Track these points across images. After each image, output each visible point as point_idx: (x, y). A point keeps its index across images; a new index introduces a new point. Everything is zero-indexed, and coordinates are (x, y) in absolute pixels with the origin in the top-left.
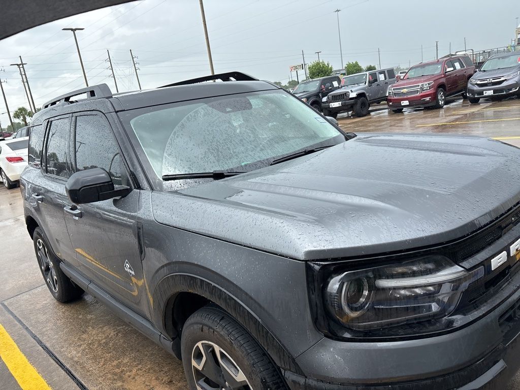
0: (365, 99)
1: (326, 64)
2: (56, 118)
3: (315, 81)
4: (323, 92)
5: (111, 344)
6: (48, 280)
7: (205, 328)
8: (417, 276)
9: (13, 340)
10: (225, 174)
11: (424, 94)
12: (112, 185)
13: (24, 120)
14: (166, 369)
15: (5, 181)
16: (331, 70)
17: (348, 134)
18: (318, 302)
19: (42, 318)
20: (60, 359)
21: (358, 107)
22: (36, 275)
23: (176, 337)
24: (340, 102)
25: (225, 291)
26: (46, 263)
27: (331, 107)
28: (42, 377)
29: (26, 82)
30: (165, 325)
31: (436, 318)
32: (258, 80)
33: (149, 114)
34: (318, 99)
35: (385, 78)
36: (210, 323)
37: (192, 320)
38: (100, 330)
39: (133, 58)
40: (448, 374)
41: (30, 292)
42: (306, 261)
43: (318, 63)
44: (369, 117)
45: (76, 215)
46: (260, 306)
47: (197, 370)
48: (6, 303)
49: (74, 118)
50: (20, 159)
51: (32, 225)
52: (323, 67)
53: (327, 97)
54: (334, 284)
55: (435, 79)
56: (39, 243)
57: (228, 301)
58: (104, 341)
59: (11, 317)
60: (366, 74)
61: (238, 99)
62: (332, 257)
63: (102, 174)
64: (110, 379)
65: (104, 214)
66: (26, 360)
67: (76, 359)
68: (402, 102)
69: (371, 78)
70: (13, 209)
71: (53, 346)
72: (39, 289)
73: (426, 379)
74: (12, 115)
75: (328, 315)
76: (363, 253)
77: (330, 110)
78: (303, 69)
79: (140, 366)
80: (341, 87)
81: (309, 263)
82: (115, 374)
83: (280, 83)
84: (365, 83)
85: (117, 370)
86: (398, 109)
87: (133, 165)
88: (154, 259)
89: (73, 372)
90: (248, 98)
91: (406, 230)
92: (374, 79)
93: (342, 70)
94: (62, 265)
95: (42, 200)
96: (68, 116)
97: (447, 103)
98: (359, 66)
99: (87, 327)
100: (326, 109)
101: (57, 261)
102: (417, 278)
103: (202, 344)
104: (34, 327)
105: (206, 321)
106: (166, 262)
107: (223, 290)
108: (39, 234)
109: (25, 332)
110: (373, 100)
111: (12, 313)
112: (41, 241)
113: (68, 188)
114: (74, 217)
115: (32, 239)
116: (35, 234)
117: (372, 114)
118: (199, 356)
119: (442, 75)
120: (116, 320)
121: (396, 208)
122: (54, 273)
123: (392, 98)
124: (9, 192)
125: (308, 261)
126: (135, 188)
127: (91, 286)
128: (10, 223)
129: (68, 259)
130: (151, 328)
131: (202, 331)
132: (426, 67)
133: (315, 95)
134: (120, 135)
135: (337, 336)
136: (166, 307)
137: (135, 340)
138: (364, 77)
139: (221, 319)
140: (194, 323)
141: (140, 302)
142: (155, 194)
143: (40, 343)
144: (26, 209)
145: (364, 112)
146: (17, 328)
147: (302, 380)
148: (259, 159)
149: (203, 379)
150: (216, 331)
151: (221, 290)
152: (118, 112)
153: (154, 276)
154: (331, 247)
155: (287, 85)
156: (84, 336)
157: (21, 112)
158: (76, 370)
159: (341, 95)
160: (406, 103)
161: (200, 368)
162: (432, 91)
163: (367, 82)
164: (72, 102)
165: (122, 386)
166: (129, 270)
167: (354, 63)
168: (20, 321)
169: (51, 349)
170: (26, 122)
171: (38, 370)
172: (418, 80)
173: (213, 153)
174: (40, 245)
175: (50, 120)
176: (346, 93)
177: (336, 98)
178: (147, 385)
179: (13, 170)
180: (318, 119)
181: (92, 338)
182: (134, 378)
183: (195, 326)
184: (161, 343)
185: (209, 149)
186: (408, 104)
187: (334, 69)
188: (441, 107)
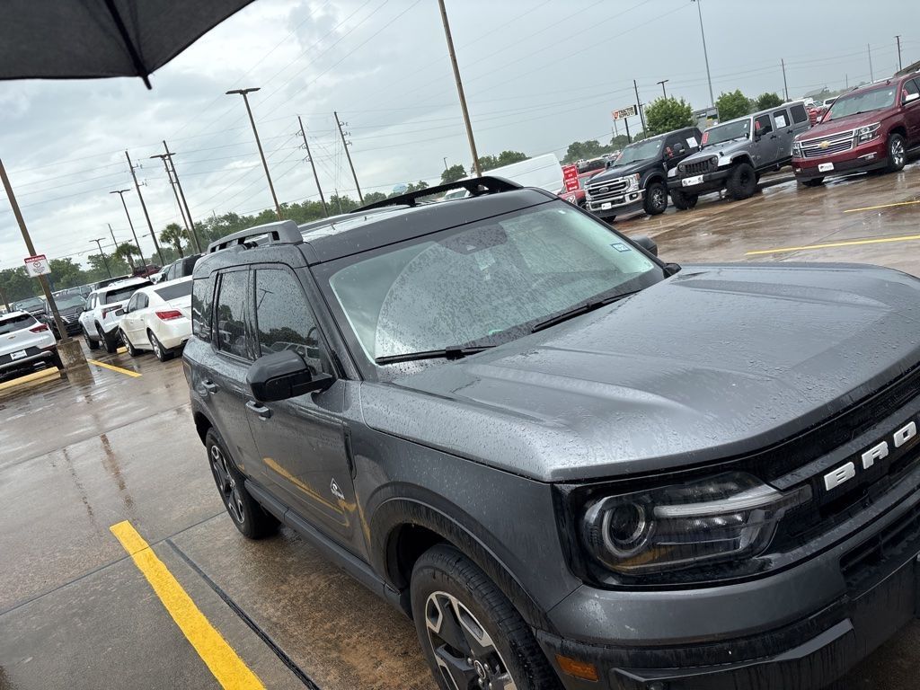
0: (748, 165)
1: (679, 102)
2: (229, 270)
3: (653, 140)
4: (668, 160)
5: (321, 599)
6: (230, 505)
7: (438, 574)
8: (706, 501)
9: (187, 592)
10: (463, 351)
11: (862, 147)
12: (309, 374)
13: (177, 244)
14: (399, 635)
15: (156, 348)
16: (689, 111)
17: (669, 266)
18: (571, 538)
19: (225, 561)
20: (252, 620)
21: (736, 181)
22: (212, 497)
23: (404, 587)
24: (701, 176)
25: (456, 522)
26: (226, 480)
27: (684, 185)
28: (229, 644)
29: (175, 182)
30: (388, 570)
31: (740, 558)
32: (522, 188)
33: (355, 266)
34: (660, 173)
35: (788, 124)
36: (442, 566)
37: (421, 562)
38: (305, 579)
39: (340, 126)
40: (755, 636)
41: (206, 524)
42: (552, 483)
43: (663, 101)
44: (760, 197)
45: (262, 415)
46: (500, 543)
47: (433, 633)
48: (173, 540)
49: (252, 272)
50: (176, 314)
51: (203, 424)
52: (673, 107)
53: (676, 168)
54: (592, 514)
55: (882, 118)
56: (215, 451)
57: (461, 536)
58: (312, 594)
59: (182, 559)
60: (750, 120)
61: (484, 228)
62: (586, 477)
63: (295, 358)
64: (321, 648)
65: (301, 410)
66: (206, 621)
67: (275, 619)
68: (820, 166)
69: (758, 127)
70: (172, 394)
71: (242, 601)
72: (218, 519)
73: (721, 642)
74: (158, 237)
75: (585, 555)
76: (627, 471)
77: (685, 190)
78: (636, 114)
79: (362, 632)
80: (703, 148)
81: (556, 485)
82: (329, 641)
83: (596, 142)
84: (748, 137)
85: (330, 636)
86: (813, 180)
87: (336, 345)
88: (370, 475)
89: (271, 638)
90: (500, 223)
91: (690, 438)
92: (765, 126)
93: (710, 109)
94: (248, 484)
95: (215, 390)
96: (244, 267)
97: (909, 160)
98: (743, 99)
99: (288, 574)
100: (675, 189)
101: (241, 478)
102: (708, 503)
103: (436, 596)
104: (214, 575)
105: (438, 564)
106: (385, 481)
107: (453, 520)
108: (213, 438)
109: (203, 581)
110: (765, 165)
111: (182, 555)
112: (217, 448)
113: (250, 381)
114: (260, 417)
115: (205, 444)
116: (208, 438)
117: (765, 191)
118: (434, 614)
119: (897, 108)
120: (328, 565)
121: (681, 406)
122: (237, 495)
123: (801, 160)
124: (163, 366)
125: (554, 482)
126: (340, 377)
127: (289, 515)
128: (169, 416)
129: (255, 476)
130: (372, 575)
131: (434, 577)
132: (867, 97)
133: (654, 167)
134: (316, 300)
135: (598, 582)
136: (388, 545)
137: (356, 595)
138: (745, 126)
139: (458, 561)
140: (425, 566)
141: (353, 536)
142: (366, 387)
143: (224, 597)
144: (194, 403)
145: (748, 191)
146: (191, 576)
147: (557, 642)
148: (514, 324)
149: (444, 645)
150: (452, 578)
151: (451, 521)
152: (312, 265)
153: (368, 502)
154: (584, 464)
155: (610, 145)
156: (284, 587)
157: (172, 232)
158: (275, 635)
159: (703, 162)
160: (828, 166)
161: (437, 630)
162: (878, 141)
163: (751, 134)
164: (249, 246)
165: (338, 657)
166: (337, 493)
167: (733, 94)
168: (194, 566)
169: (239, 606)
170: (179, 247)
171: (223, 635)
172: (851, 121)
173: (445, 319)
174: (216, 455)
175: (220, 272)
176: (710, 159)
177: (692, 169)
178: (372, 658)
179: (167, 331)
180: (616, 246)
181: (295, 591)
182: (354, 647)
183: (425, 571)
184: (386, 596)
185: (440, 314)
186: (833, 168)
187: (694, 109)
188: (899, 169)
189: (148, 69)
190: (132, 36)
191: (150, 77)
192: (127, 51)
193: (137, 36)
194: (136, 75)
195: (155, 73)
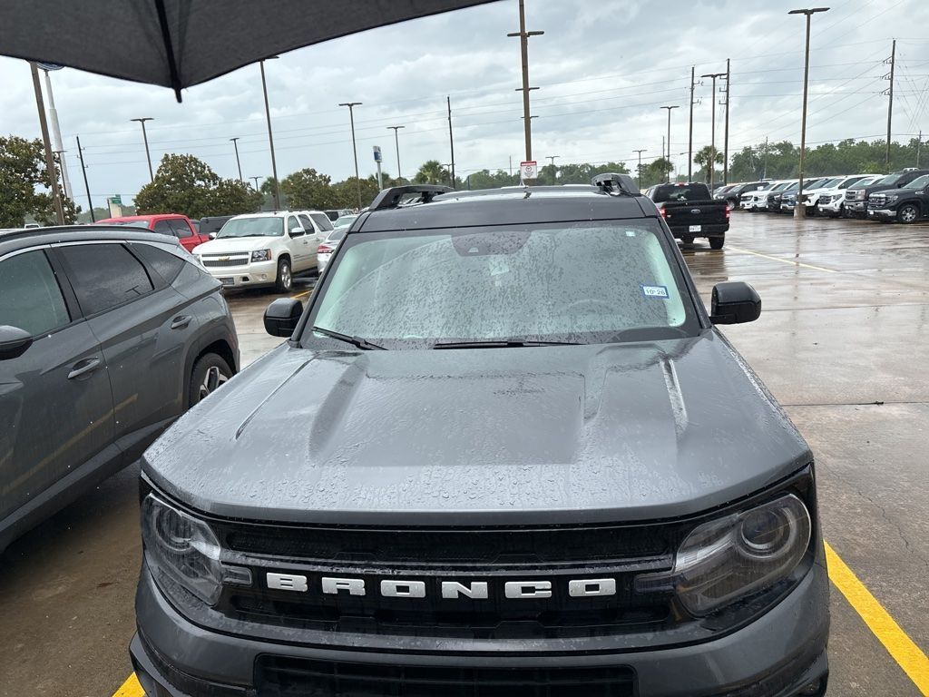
13: (708, 166)
157: (708, 153)
189: (183, 83)
190: (175, 48)
191: (183, 91)
192: (167, 62)
193: (181, 51)
194: (169, 87)
195: (189, 89)
